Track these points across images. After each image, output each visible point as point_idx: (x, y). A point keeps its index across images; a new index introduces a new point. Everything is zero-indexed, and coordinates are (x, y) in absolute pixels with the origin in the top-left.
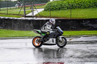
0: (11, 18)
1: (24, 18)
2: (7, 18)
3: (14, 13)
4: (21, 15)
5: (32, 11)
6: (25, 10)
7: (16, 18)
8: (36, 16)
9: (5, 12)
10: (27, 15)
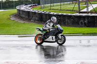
0: (65, 14)
1: (78, 14)
2: (60, 14)
3: (68, 9)
4: (74, 11)
5: (87, 7)
6: (79, 5)
7: (70, 14)
8: (91, 12)
9: (58, 8)
10: (81, 11)
